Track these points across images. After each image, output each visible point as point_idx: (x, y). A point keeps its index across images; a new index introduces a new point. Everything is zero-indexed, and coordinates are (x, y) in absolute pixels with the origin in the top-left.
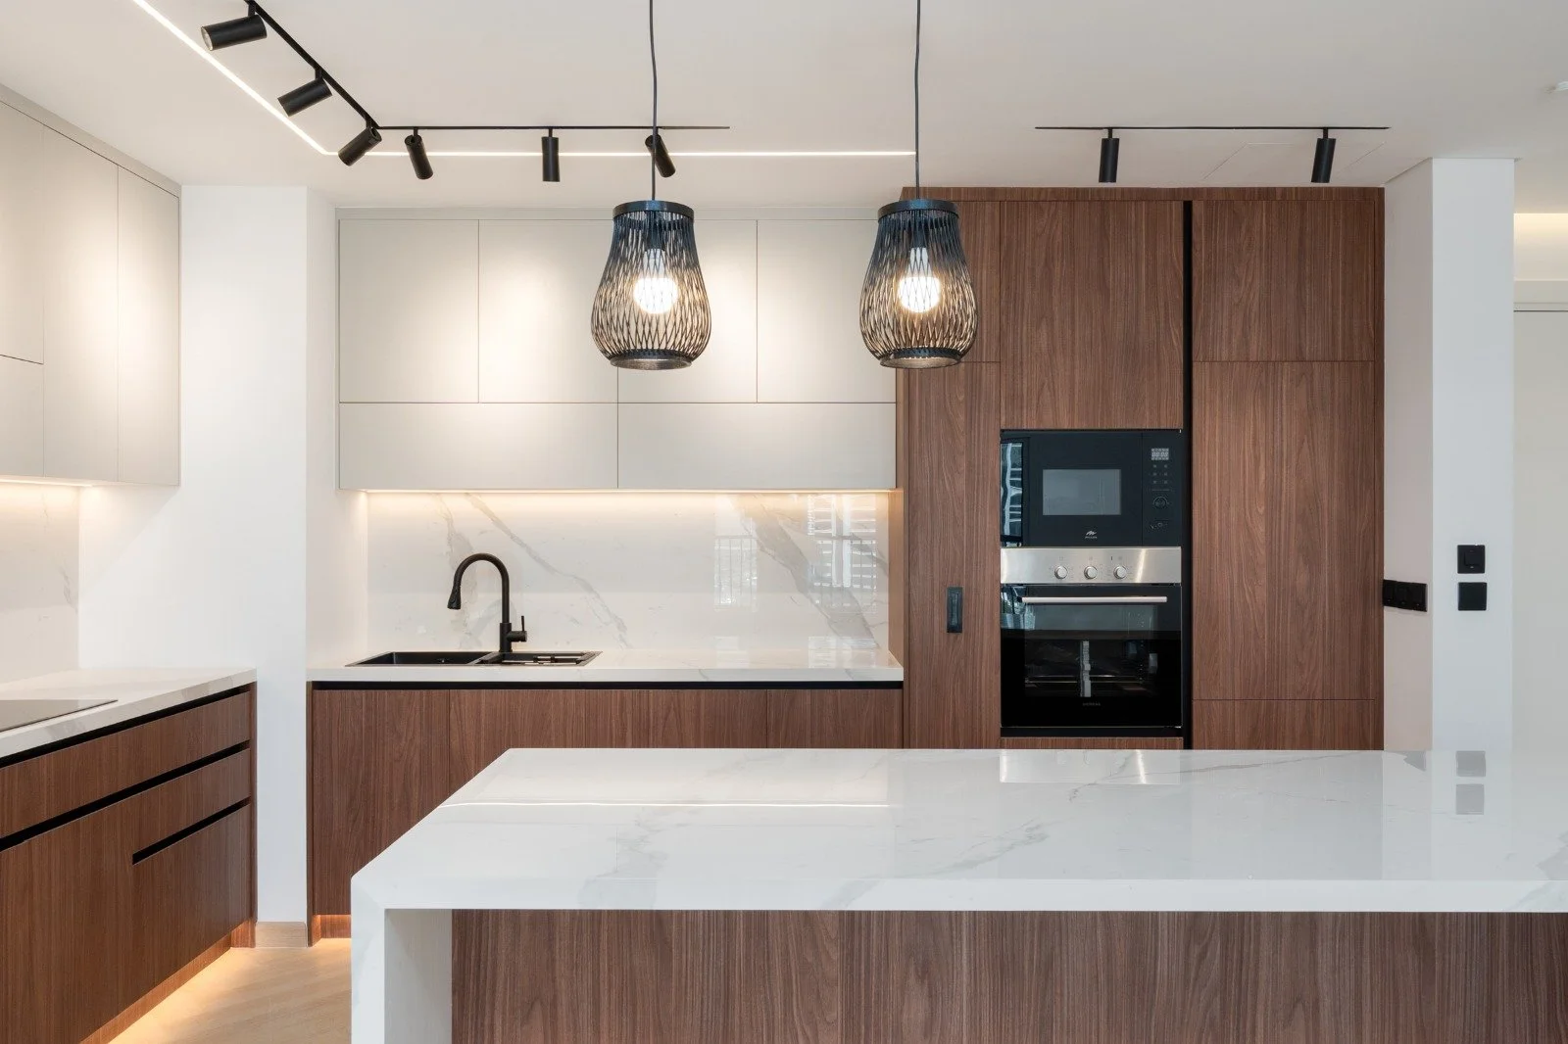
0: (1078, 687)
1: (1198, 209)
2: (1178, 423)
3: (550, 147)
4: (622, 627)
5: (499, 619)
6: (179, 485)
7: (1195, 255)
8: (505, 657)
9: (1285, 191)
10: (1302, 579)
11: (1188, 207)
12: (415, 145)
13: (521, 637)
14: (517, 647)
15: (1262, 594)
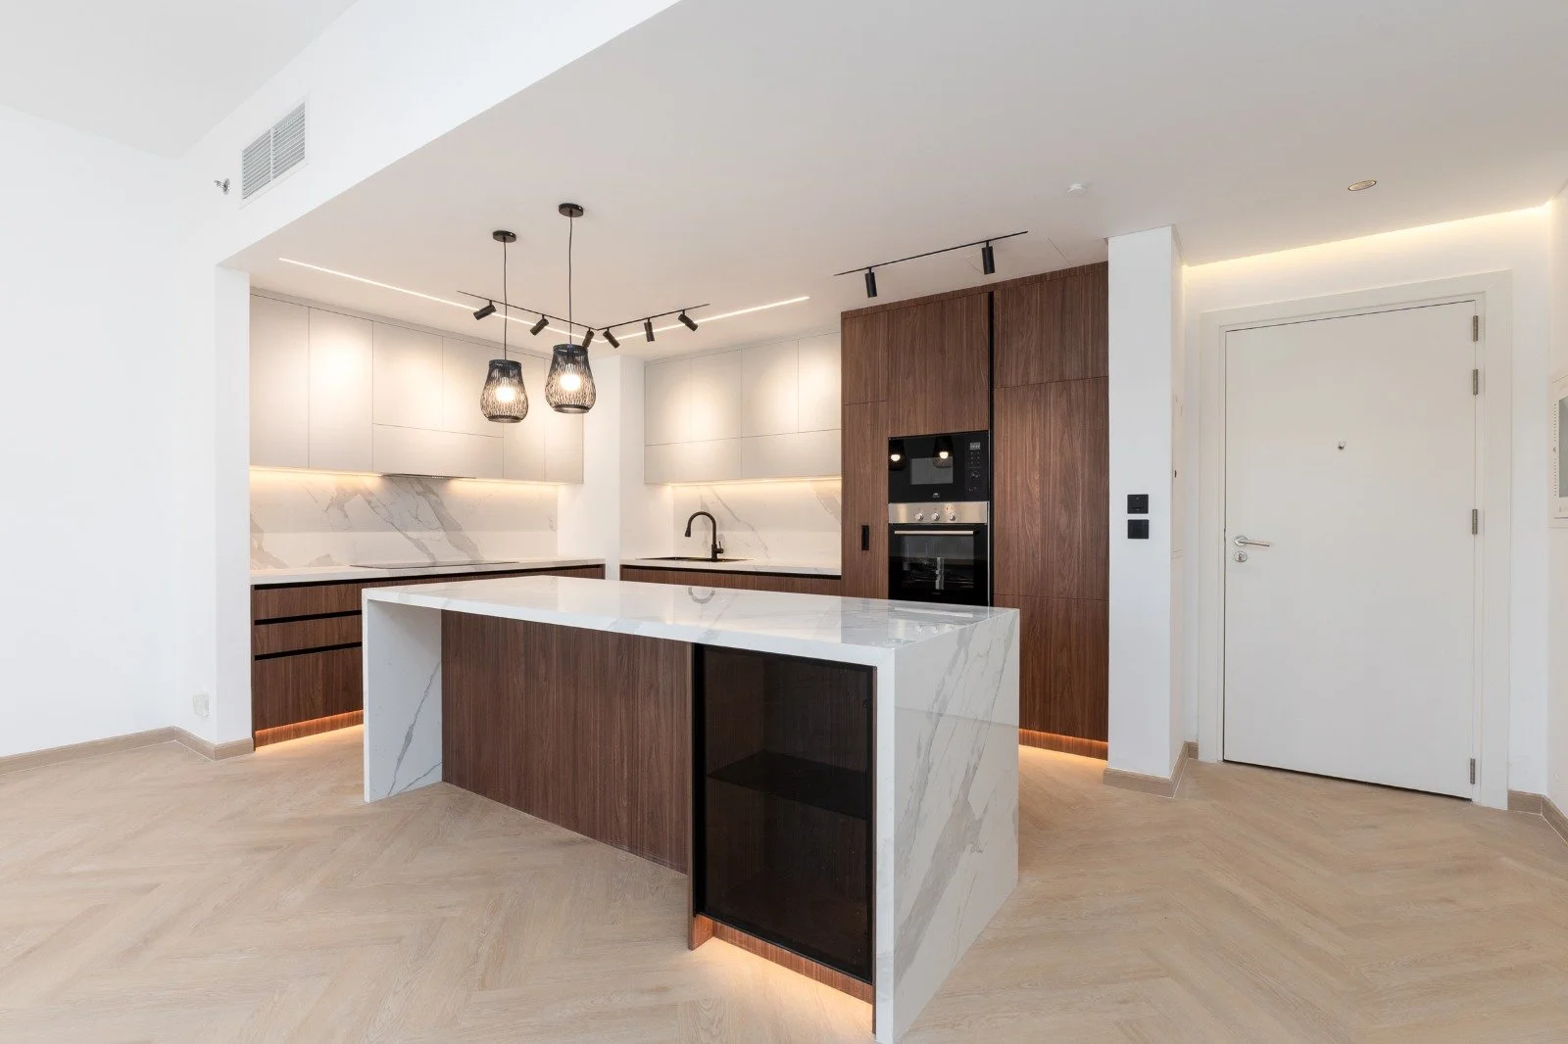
0: (934, 584)
1: (997, 295)
2: (985, 426)
3: (649, 327)
4: (766, 548)
5: (711, 543)
6: (583, 482)
7: (995, 323)
8: (714, 559)
9: (1052, 274)
10: (1064, 520)
11: (991, 295)
12: (608, 335)
13: (721, 551)
14: (719, 556)
15: (1037, 530)
